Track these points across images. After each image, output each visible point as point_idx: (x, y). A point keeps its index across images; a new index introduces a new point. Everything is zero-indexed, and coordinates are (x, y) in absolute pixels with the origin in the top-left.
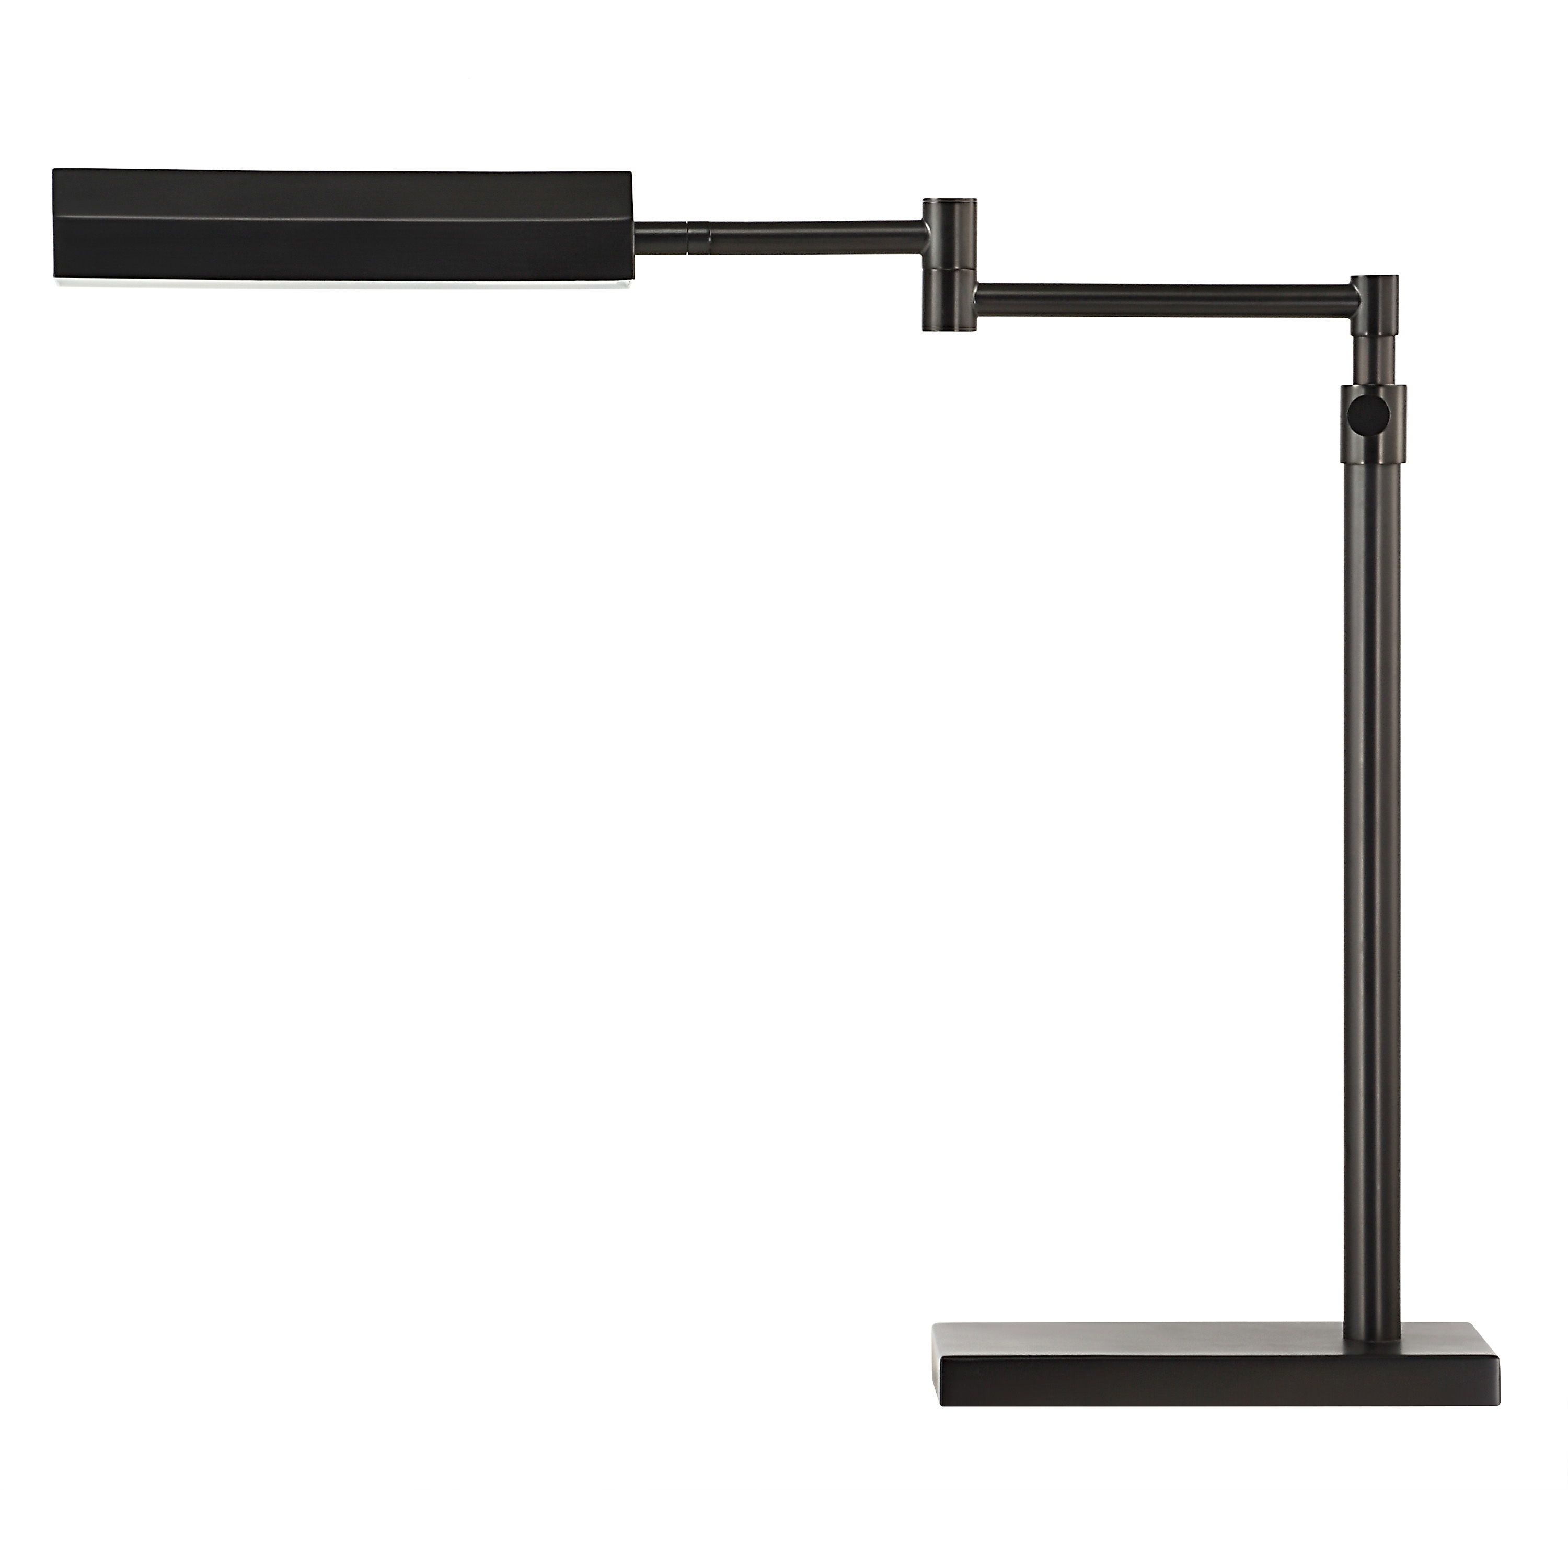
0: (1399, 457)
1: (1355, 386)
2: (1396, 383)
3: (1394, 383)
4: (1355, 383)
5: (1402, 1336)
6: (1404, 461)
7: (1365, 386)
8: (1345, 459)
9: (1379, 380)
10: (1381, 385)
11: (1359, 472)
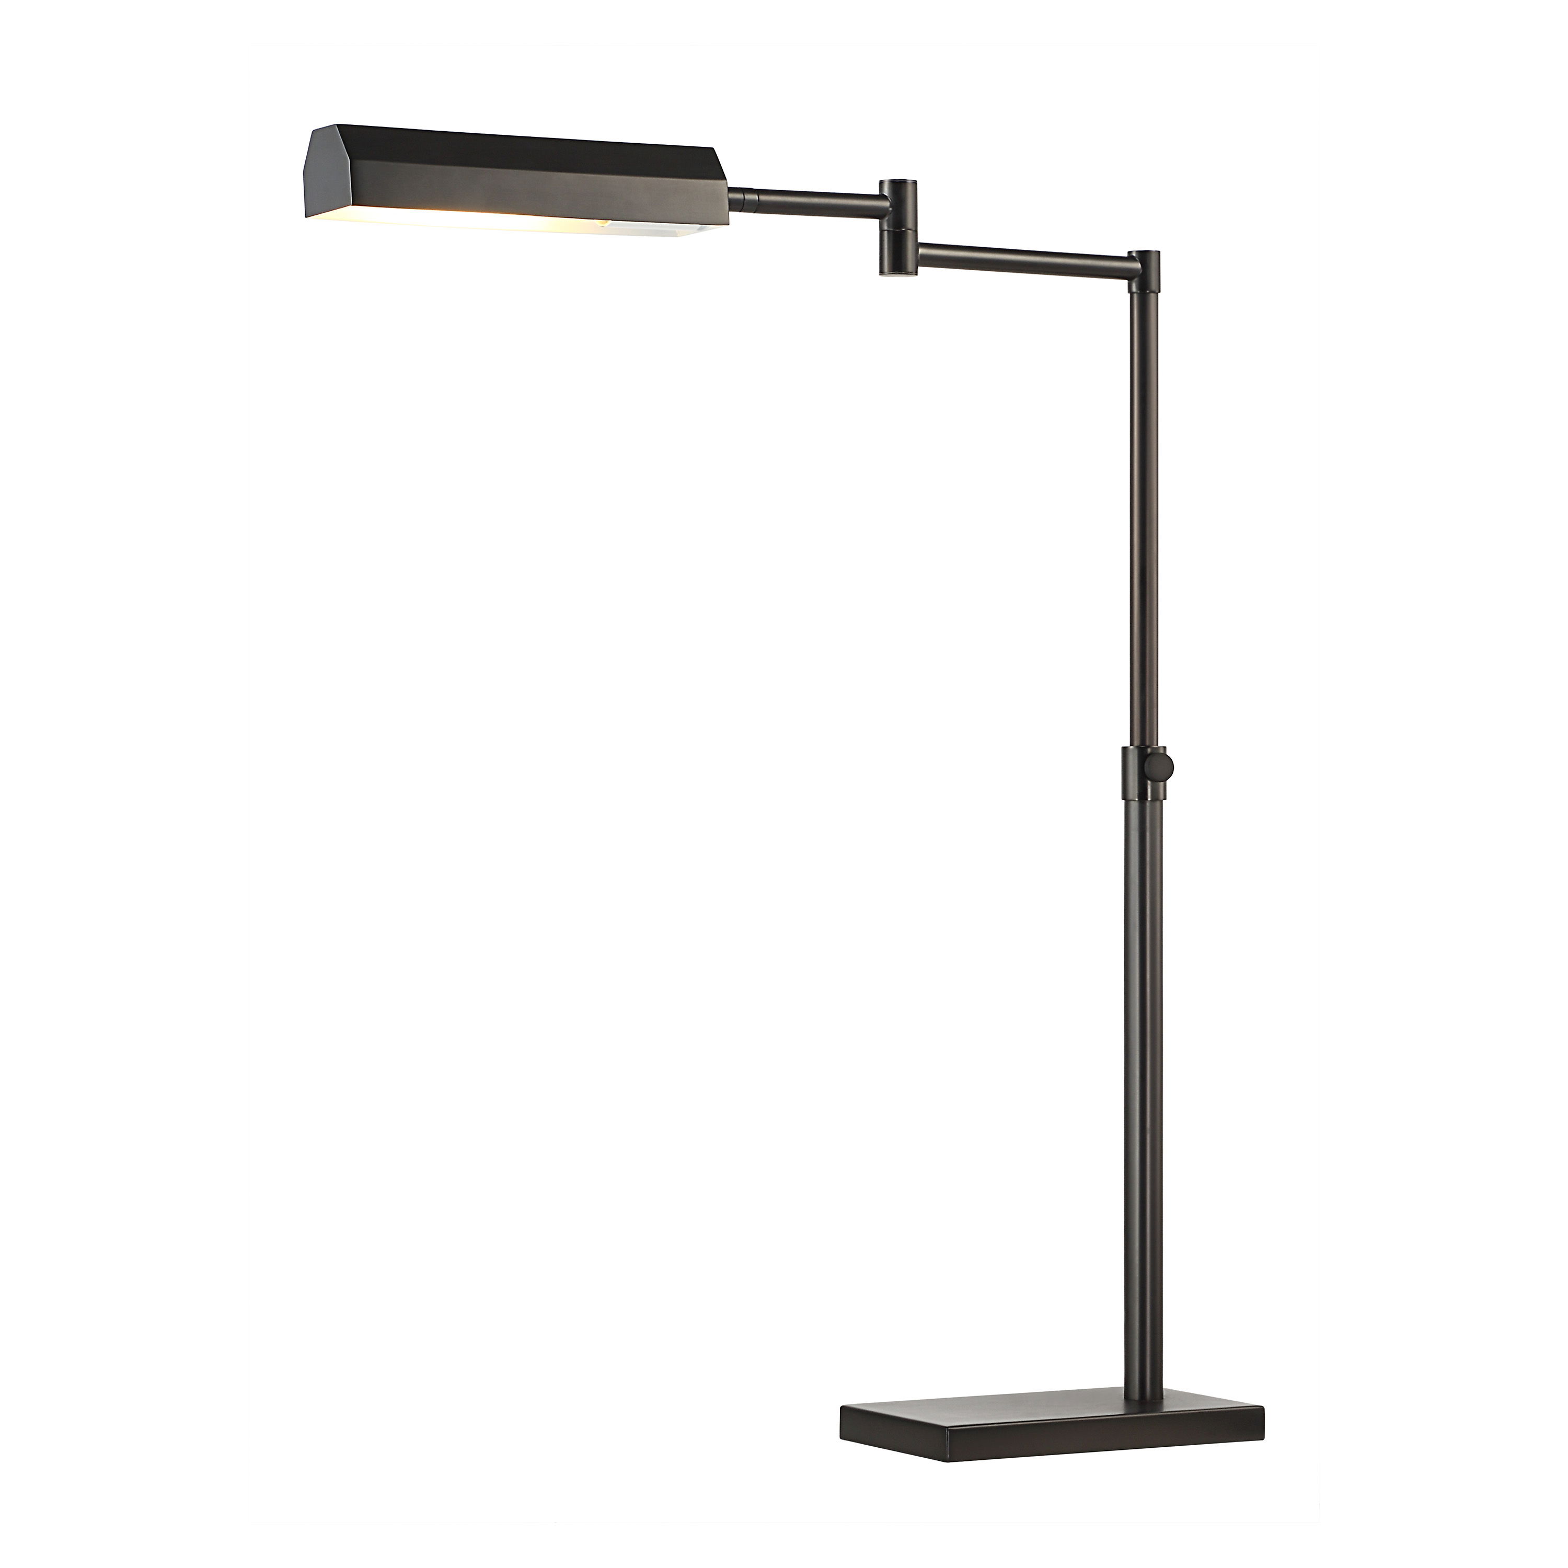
0: (1162, 797)
1: (1131, 747)
2: (1159, 746)
3: (1157, 745)
4: (1131, 746)
5: (1164, 1397)
6: (1165, 799)
7: (1137, 747)
8: (1125, 797)
9: (1148, 743)
10: (1149, 747)
11: (1135, 806)
